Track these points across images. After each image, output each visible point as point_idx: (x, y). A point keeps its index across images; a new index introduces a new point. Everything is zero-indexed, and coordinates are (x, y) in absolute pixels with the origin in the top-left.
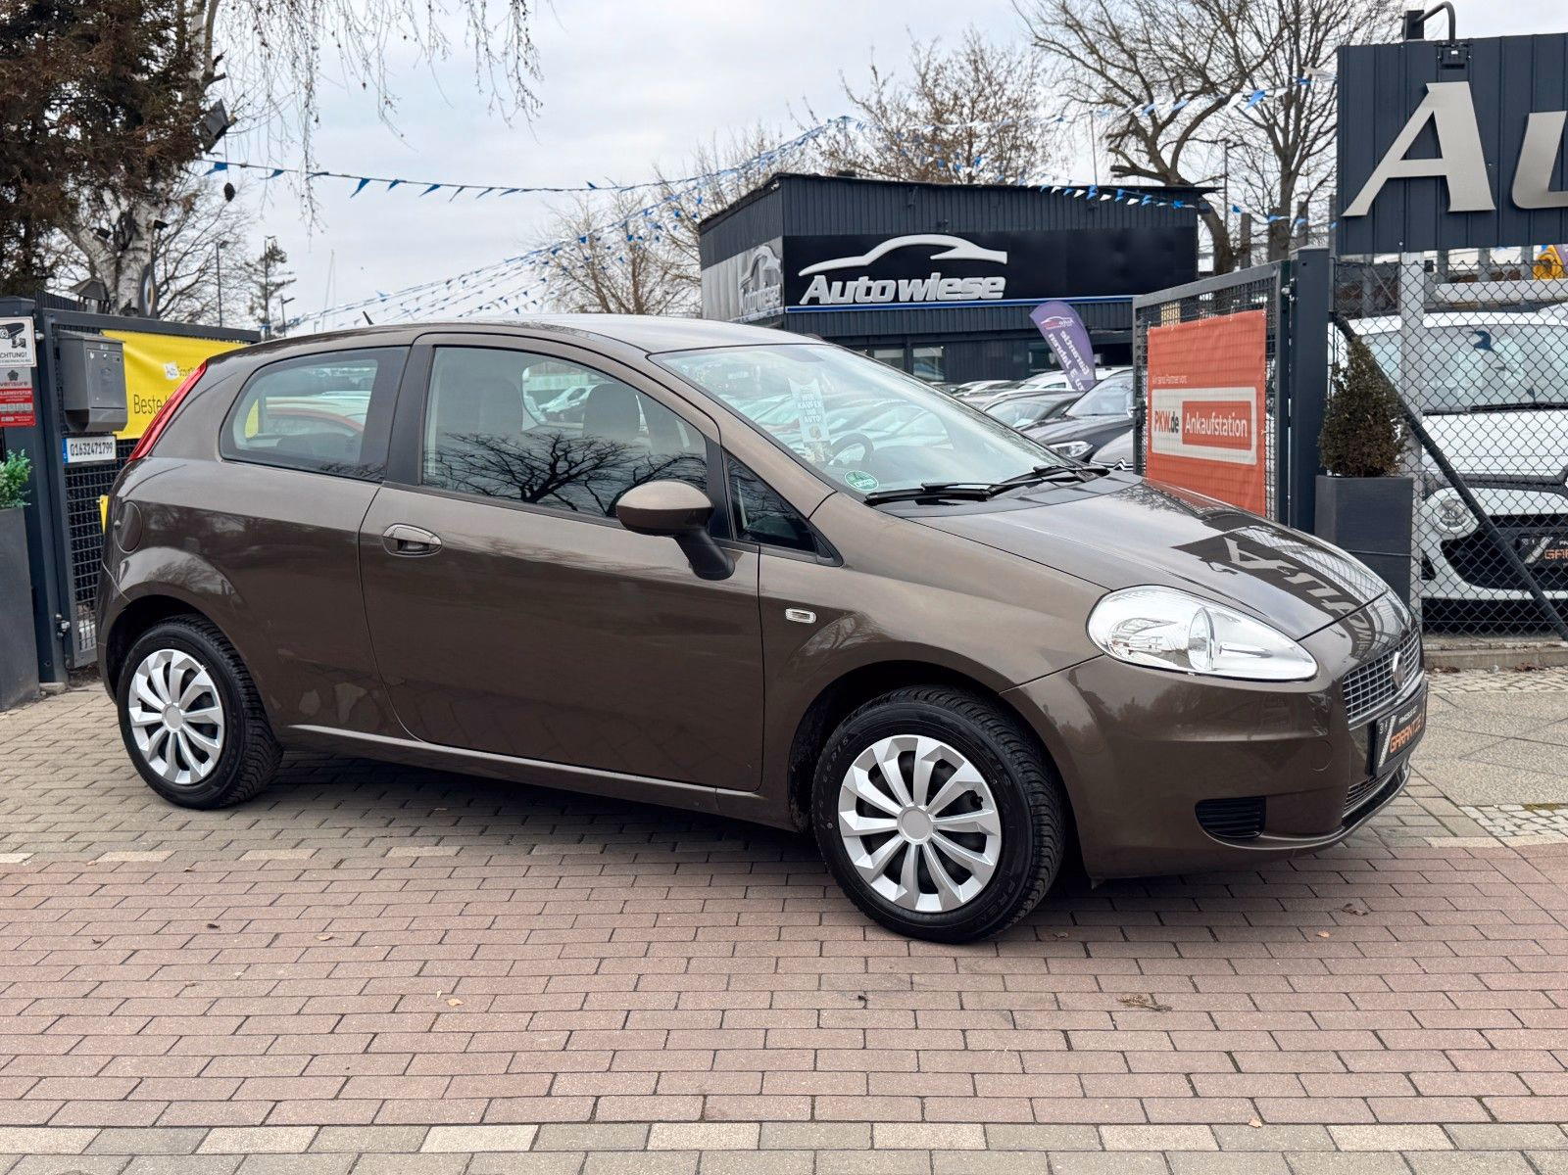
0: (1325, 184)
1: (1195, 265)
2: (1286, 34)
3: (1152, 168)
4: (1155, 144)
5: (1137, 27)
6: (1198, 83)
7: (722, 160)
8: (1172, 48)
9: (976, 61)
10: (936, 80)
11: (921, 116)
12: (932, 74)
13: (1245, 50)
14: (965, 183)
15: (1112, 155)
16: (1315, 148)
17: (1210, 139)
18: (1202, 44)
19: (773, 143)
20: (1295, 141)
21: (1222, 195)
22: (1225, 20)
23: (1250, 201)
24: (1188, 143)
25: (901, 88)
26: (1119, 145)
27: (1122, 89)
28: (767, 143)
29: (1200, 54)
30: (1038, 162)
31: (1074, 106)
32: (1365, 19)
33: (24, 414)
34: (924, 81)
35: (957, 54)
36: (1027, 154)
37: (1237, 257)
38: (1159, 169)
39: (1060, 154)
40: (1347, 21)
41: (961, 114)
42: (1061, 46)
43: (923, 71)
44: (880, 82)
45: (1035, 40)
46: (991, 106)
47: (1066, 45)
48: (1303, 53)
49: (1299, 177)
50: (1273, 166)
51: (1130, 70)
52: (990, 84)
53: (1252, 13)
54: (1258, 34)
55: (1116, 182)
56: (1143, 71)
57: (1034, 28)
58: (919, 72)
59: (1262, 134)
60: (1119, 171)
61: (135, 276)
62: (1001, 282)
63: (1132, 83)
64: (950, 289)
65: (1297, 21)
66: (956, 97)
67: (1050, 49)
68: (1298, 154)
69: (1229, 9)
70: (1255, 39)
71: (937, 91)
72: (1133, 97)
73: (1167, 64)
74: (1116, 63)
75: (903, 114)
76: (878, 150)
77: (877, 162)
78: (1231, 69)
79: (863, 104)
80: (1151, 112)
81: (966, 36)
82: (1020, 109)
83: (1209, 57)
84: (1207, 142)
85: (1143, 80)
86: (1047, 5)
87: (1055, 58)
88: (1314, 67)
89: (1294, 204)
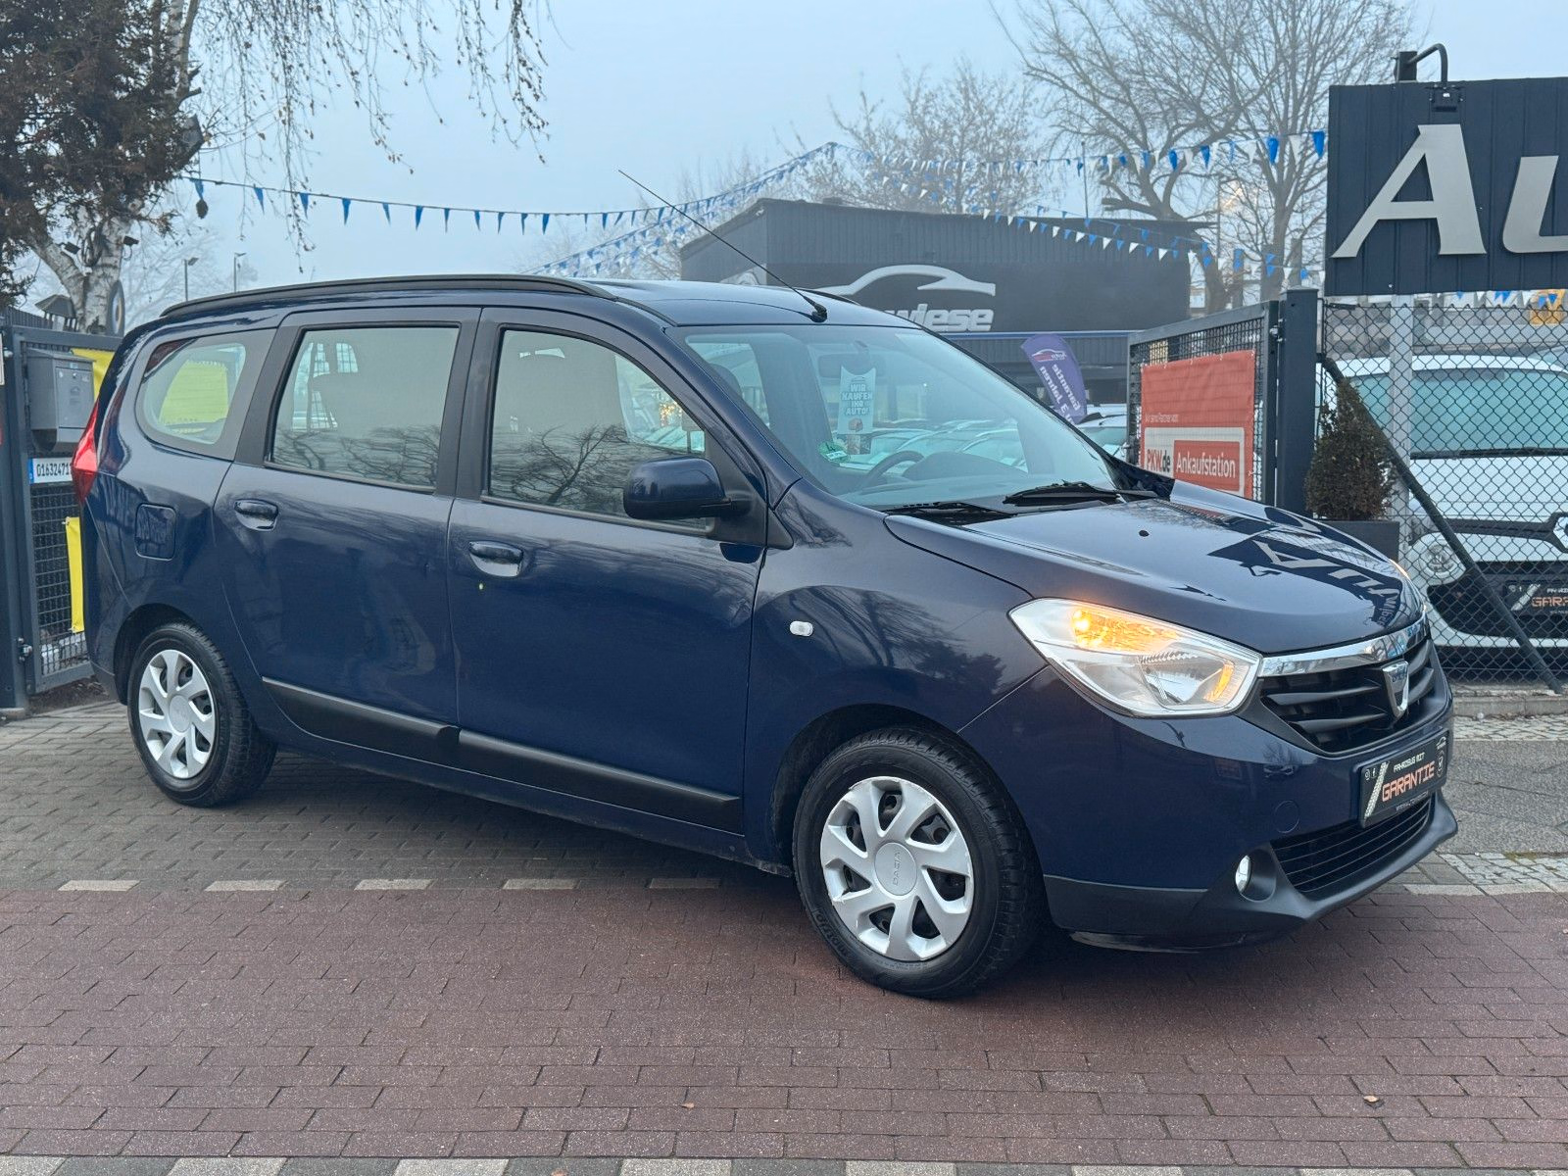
1: (1187, 301)
2: (1282, 68)
3: (1144, 202)
4: (1147, 178)
5: (1132, 58)
6: (1191, 117)
8: (1167, 80)
9: (967, 88)
10: (925, 108)
12: (922, 101)
13: (1241, 83)
14: (952, 212)
15: (1104, 188)
16: (1310, 185)
17: (1204, 173)
18: (1196, 76)
19: (759, 168)
20: (1290, 178)
21: (1215, 231)
22: (1221, 53)
23: (1244, 237)
24: (1182, 177)
25: (890, 115)
26: (1111, 178)
27: (1115, 121)
28: (752, 168)
29: (1194, 87)
30: (1029, 193)
31: (1066, 137)
32: (1363, 54)
34: (914, 108)
35: (947, 81)
36: (1017, 185)
37: (1228, 294)
38: (1151, 203)
39: (1051, 186)
40: (1345, 56)
41: (951, 142)
42: (1053, 75)
43: (913, 99)
44: (869, 108)
45: (1027, 69)
46: (982, 135)
47: (1059, 74)
48: (1300, 87)
49: (1294, 214)
50: (1266, 202)
51: (1123, 102)
52: (981, 113)
53: (1248, 46)
54: (1254, 67)
55: (1107, 215)
56: (1136, 102)
57: (1027, 57)
58: (908, 99)
59: (1257, 170)
60: (1110, 204)
61: (104, 294)
62: (989, 315)
63: (1125, 114)
64: (938, 320)
65: (1294, 55)
66: (946, 125)
67: (1042, 79)
68: (1292, 190)
69: (1225, 42)
70: (1250, 72)
71: (927, 118)
72: (1125, 129)
73: (1161, 96)
74: (1109, 94)
75: (891, 141)
76: (865, 178)
77: (865, 189)
78: (1225, 103)
79: (852, 131)
80: (1144, 144)
81: (956, 64)
82: (1011, 139)
83: (1204, 88)
84: (1201, 176)
85: (1136, 112)
86: (1040, 33)
87: (1047, 87)
88: (1310, 103)
89: (1288, 241)
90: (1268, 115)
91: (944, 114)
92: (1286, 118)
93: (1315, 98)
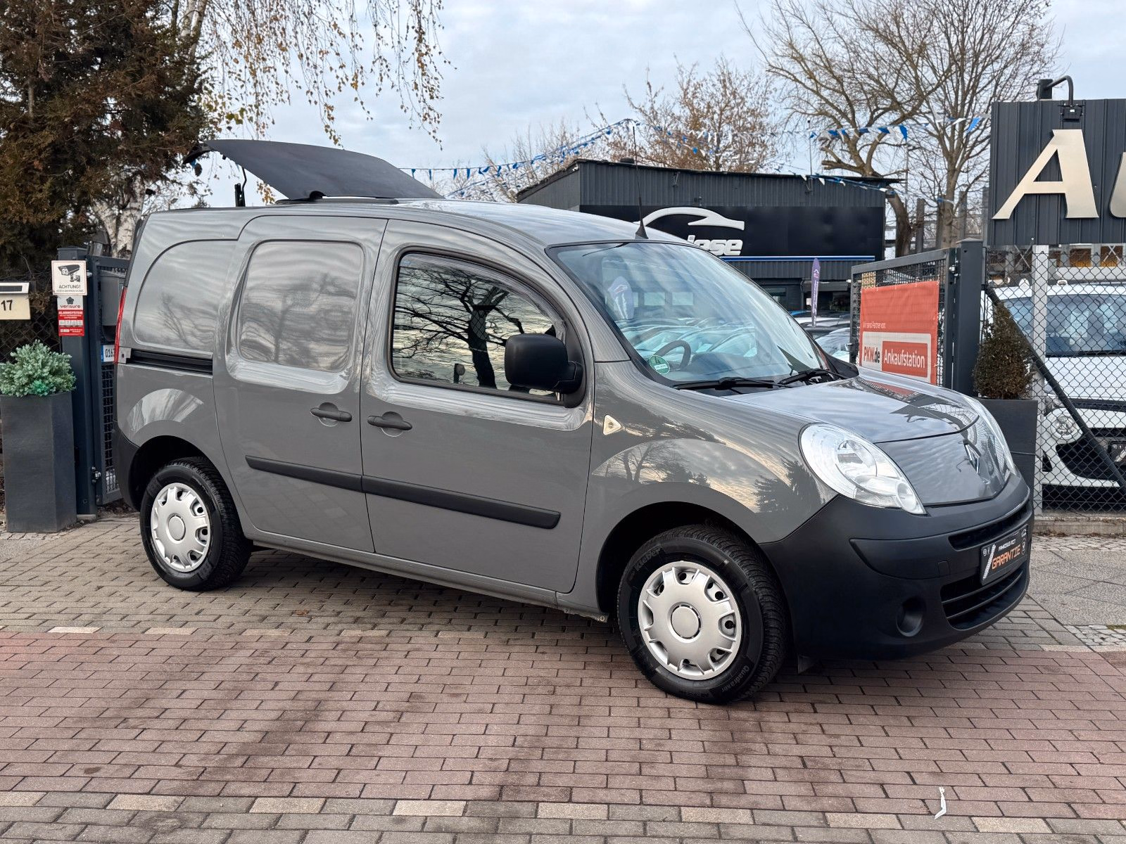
0: (980, 179)
1: (882, 235)
2: (954, 68)
3: (852, 163)
4: (855, 146)
5: (845, 60)
6: (887, 103)
7: (534, 146)
8: (870, 76)
9: (725, 81)
10: (694, 94)
11: (683, 120)
12: (692, 89)
13: (924, 79)
14: (714, 170)
15: (823, 153)
16: (973, 153)
17: (896, 143)
19: (573, 137)
20: (959, 148)
21: (904, 185)
22: (909, 57)
23: (925, 190)
24: (879, 146)
25: (668, 98)
26: (829, 146)
27: (832, 105)
28: (568, 137)
29: (890, 81)
30: (768, 156)
31: (796, 116)
33: (77, 327)
34: (686, 94)
35: (711, 75)
36: (760, 149)
37: (913, 230)
38: (857, 164)
39: (785, 150)
40: (999, 60)
41: (712, 119)
42: (788, 72)
43: (685, 88)
44: (653, 94)
45: (769, 68)
46: (735, 113)
47: (792, 71)
48: (967, 82)
49: (961, 173)
50: (941, 165)
51: (838, 91)
52: (735, 98)
53: (929, 52)
54: (933, 68)
55: (826, 173)
56: (848, 92)
57: (768, 59)
59: (935, 141)
60: (828, 165)
61: (130, 228)
62: (739, 243)
63: (839, 101)
65: (963, 59)
66: (709, 107)
67: (780, 74)
68: (960, 157)
69: (913, 49)
70: (931, 71)
71: (695, 101)
72: (840, 111)
73: (866, 88)
74: (828, 86)
75: (669, 117)
76: (649, 142)
77: (649, 151)
78: (912, 93)
79: (640, 109)
80: (853, 122)
81: (717, 62)
82: (756, 116)
83: (897, 84)
84: (894, 145)
85: (848, 99)
86: (779, 42)
87: (784, 80)
88: (974, 94)
89: (957, 193)
90: (943, 102)
91: (708, 99)
92: (956, 104)
93: (978, 90)
